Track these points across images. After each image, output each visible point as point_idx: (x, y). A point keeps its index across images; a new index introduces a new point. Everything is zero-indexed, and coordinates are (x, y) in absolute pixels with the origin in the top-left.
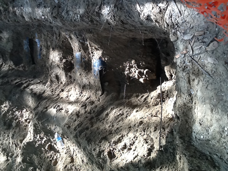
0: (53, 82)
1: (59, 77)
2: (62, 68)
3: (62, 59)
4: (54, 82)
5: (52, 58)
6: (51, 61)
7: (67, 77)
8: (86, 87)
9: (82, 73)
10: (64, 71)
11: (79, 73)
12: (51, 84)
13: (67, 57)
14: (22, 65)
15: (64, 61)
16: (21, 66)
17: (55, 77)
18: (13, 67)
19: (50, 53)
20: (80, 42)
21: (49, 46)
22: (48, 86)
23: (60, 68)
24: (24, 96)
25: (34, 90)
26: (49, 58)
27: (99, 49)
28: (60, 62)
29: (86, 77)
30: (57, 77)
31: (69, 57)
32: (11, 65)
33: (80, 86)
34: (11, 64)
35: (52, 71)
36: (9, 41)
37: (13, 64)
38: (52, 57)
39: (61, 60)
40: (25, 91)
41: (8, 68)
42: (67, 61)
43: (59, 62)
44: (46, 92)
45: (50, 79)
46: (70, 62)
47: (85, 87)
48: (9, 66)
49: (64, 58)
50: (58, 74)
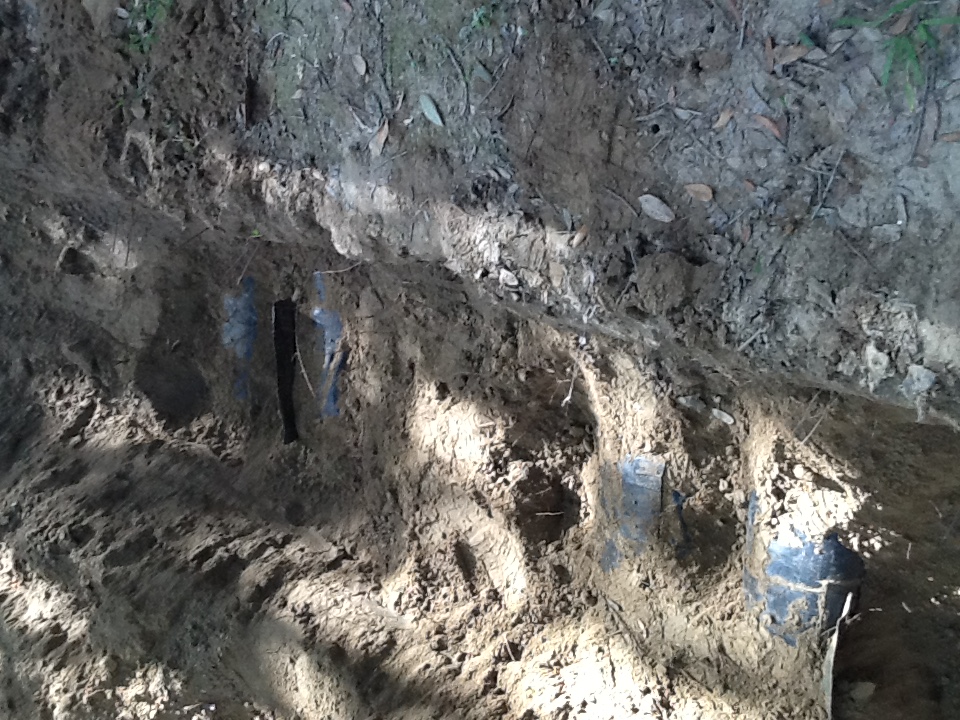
0: (434, 578)
1: (477, 555)
2: (508, 518)
3: (506, 461)
4: (440, 579)
5: (428, 441)
6: (423, 458)
7: (535, 569)
8: (692, 670)
9: (660, 576)
10: (516, 532)
11: (642, 576)
12: (425, 589)
13: (534, 453)
14: (207, 422)
15: (517, 471)
16: (200, 431)
17: (450, 555)
18: (156, 429)
19: (413, 408)
20: (675, 404)
21: (412, 366)
22: (405, 599)
23: (486, 507)
24: (263, 647)
25: (320, 620)
26: (405, 436)
27: (847, 487)
28: (494, 480)
29: (691, 609)
30: (466, 559)
31: (547, 451)
32: (140, 421)
33: (644, 652)
34: (142, 411)
35: (428, 512)
36: (139, 292)
37: (152, 414)
38: (436, 434)
39: (498, 465)
40: (265, 623)
41: (125, 434)
42: (535, 474)
43: (488, 477)
44: (400, 642)
45: (418, 561)
46: (556, 481)
47: (684, 665)
48: (133, 423)
49: (520, 453)
50: (472, 541)
